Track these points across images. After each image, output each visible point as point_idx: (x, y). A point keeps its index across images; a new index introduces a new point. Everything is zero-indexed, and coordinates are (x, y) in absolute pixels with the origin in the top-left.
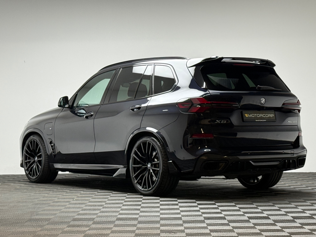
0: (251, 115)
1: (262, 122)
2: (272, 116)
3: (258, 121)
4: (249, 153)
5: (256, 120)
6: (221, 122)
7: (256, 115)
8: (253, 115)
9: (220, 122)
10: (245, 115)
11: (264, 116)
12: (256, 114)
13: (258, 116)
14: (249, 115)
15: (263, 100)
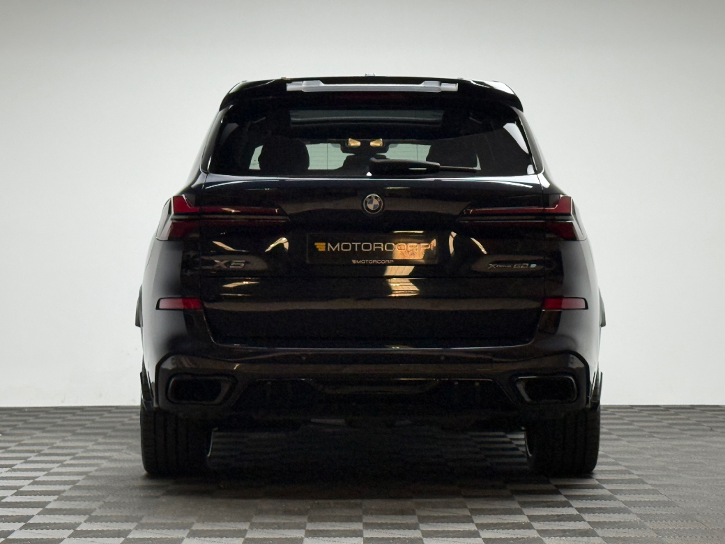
0: (338, 245)
2: (423, 248)
3: (360, 262)
5: (354, 262)
6: (228, 264)
7: (359, 247)
8: (346, 247)
9: (225, 267)
10: (316, 246)
11: (389, 248)
12: (356, 244)
13: (367, 247)
14: (329, 245)
15: (376, 202)
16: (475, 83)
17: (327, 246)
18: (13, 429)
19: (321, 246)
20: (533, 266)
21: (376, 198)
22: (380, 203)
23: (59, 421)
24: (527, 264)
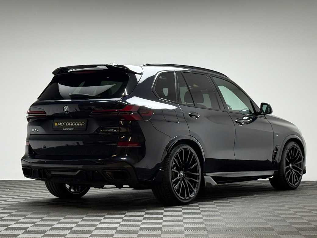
0: (60, 123)
1: (69, 130)
2: (82, 124)
3: (65, 129)
4: (45, 162)
5: (63, 129)
7: (66, 124)
8: (62, 124)
10: (55, 124)
11: (74, 124)
12: (65, 123)
13: (68, 124)
15: (67, 109)
16: (114, 66)
17: (57, 124)
18: (14, 188)
19: (56, 124)
20: (115, 130)
21: (67, 107)
22: (68, 109)
23: (32, 185)
24: (113, 130)
